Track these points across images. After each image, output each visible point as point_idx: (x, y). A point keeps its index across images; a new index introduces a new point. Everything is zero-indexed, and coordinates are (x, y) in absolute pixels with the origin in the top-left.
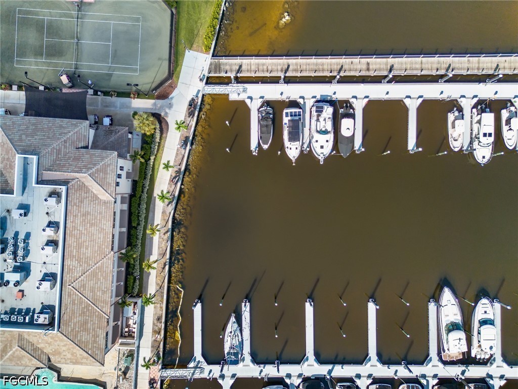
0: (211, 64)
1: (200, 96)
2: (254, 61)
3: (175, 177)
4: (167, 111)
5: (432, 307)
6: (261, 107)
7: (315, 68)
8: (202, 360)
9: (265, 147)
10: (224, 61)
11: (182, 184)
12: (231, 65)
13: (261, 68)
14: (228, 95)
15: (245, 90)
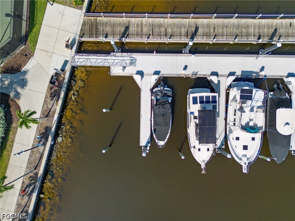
0: (84, 24)
1: (68, 68)
2: (147, 20)
3: (29, 186)
4: (19, 90)
6: (156, 86)
7: (236, 31)
9: (161, 143)
10: (102, 19)
11: (41, 192)
12: (113, 25)
13: (156, 30)
14: (109, 67)
15: (133, 63)
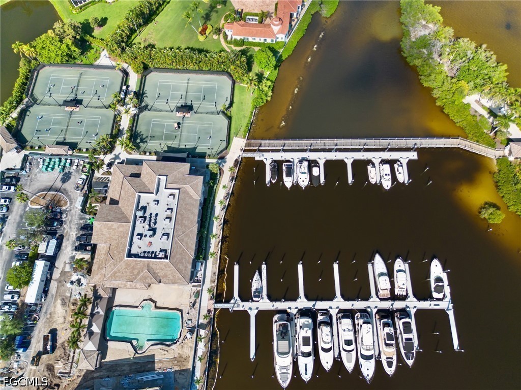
0: (246, 144)
1: (240, 158)
2: (267, 142)
3: (226, 197)
4: (224, 164)
5: (370, 266)
6: (271, 163)
7: (298, 145)
8: (239, 299)
9: (274, 182)
10: (253, 142)
11: (229, 201)
12: (256, 144)
13: (271, 145)
14: (254, 158)
15: (263, 155)
